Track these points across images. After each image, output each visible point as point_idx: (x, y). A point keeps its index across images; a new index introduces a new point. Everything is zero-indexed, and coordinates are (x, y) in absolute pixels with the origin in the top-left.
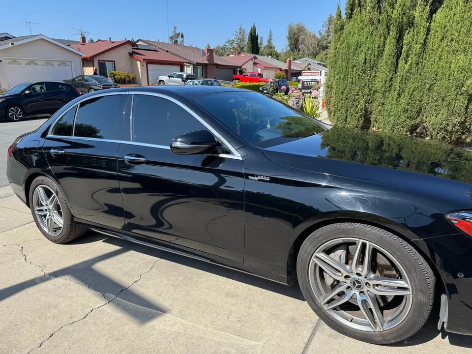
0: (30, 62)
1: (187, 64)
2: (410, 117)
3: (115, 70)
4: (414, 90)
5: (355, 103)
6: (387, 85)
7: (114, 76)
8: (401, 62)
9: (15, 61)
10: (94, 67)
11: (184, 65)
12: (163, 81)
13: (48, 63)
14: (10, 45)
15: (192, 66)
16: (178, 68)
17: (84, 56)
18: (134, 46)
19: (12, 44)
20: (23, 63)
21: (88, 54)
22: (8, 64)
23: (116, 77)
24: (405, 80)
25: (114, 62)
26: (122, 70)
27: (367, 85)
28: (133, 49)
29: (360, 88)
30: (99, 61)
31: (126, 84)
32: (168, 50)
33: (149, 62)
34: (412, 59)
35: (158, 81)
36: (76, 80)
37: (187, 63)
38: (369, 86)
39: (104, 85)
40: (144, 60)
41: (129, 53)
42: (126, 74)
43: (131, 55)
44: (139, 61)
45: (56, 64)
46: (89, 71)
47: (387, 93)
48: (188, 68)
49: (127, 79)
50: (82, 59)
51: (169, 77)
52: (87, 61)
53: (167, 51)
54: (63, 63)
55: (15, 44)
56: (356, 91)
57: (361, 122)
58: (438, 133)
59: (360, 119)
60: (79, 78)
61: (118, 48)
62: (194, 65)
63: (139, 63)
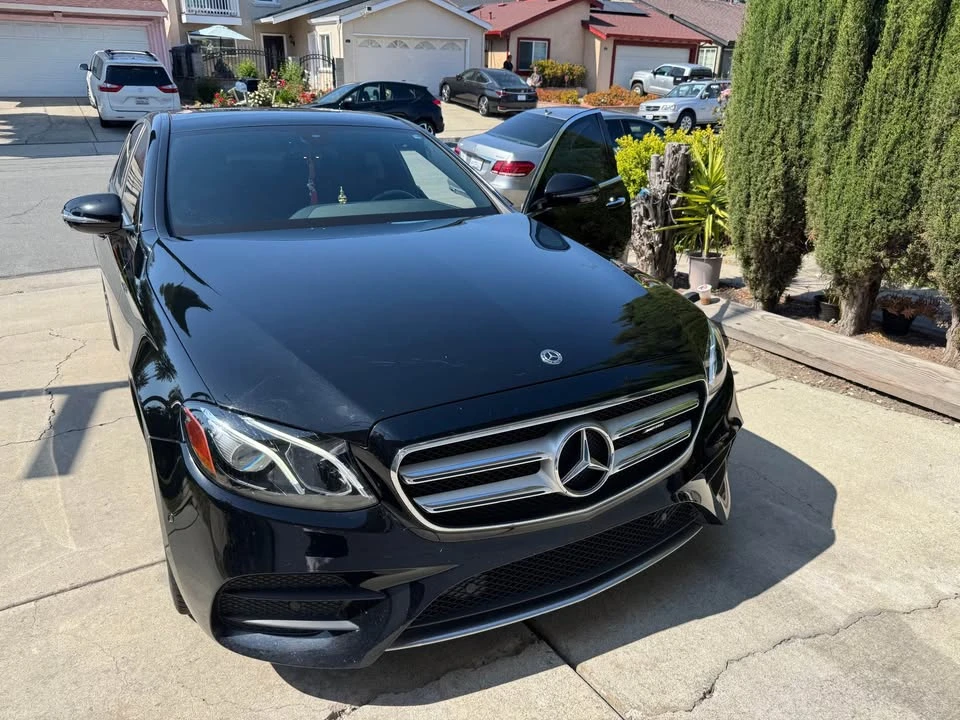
0: (396, 42)
1: (708, 45)
2: (887, 213)
3: (548, 57)
4: (898, 142)
5: (766, 164)
6: (838, 122)
7: (543, 70)
8: (877, 62)
9: (371, 42)
10: (508, 50)
11: (702, 47)
12: (641, 82)
13: (425, 44)
14: (366, 11)
15: (720, 48)
16: (685, 53)
17: (491, 29)
18: (595, 6)
19: (369, 9)
20: (384, 44)
21: (498, 26)
22: (360, 46)
23: (546, 72)
24: (880, 111)
25: (549, 40)
26: (562, 59)
27: (796, 120)
28: (592, 11)
29: (778, 126)
30: (519, 39)
31: (564, 87)
32: (675, 14)
33: (621, 40)
34: (904, 53)
35: (631, 81)
36: (465, 77)
37: (706, 41)
38: (800, 124)
39: (506, 90)
40: (608, 36)
41: (582, 21)
42: (566, 67)
43: (585, 25)
44: (599, 38)
45: (438, 45)
46: (498, 60)
47: (838, 144)
48: (710, 55)
49: (566, 78)
50: (486, 35)
51: (655, 74)
52: (494, 40)
53: (672, 16)
54: (452, 43)
55: (375, 9)
56: (769, 135)
57: (777, 212)
58: (950, 263)
59: (775, 205)
60: (468, 75)
61: (561, 13)
62: (724, 47)
63: (598, 43)
